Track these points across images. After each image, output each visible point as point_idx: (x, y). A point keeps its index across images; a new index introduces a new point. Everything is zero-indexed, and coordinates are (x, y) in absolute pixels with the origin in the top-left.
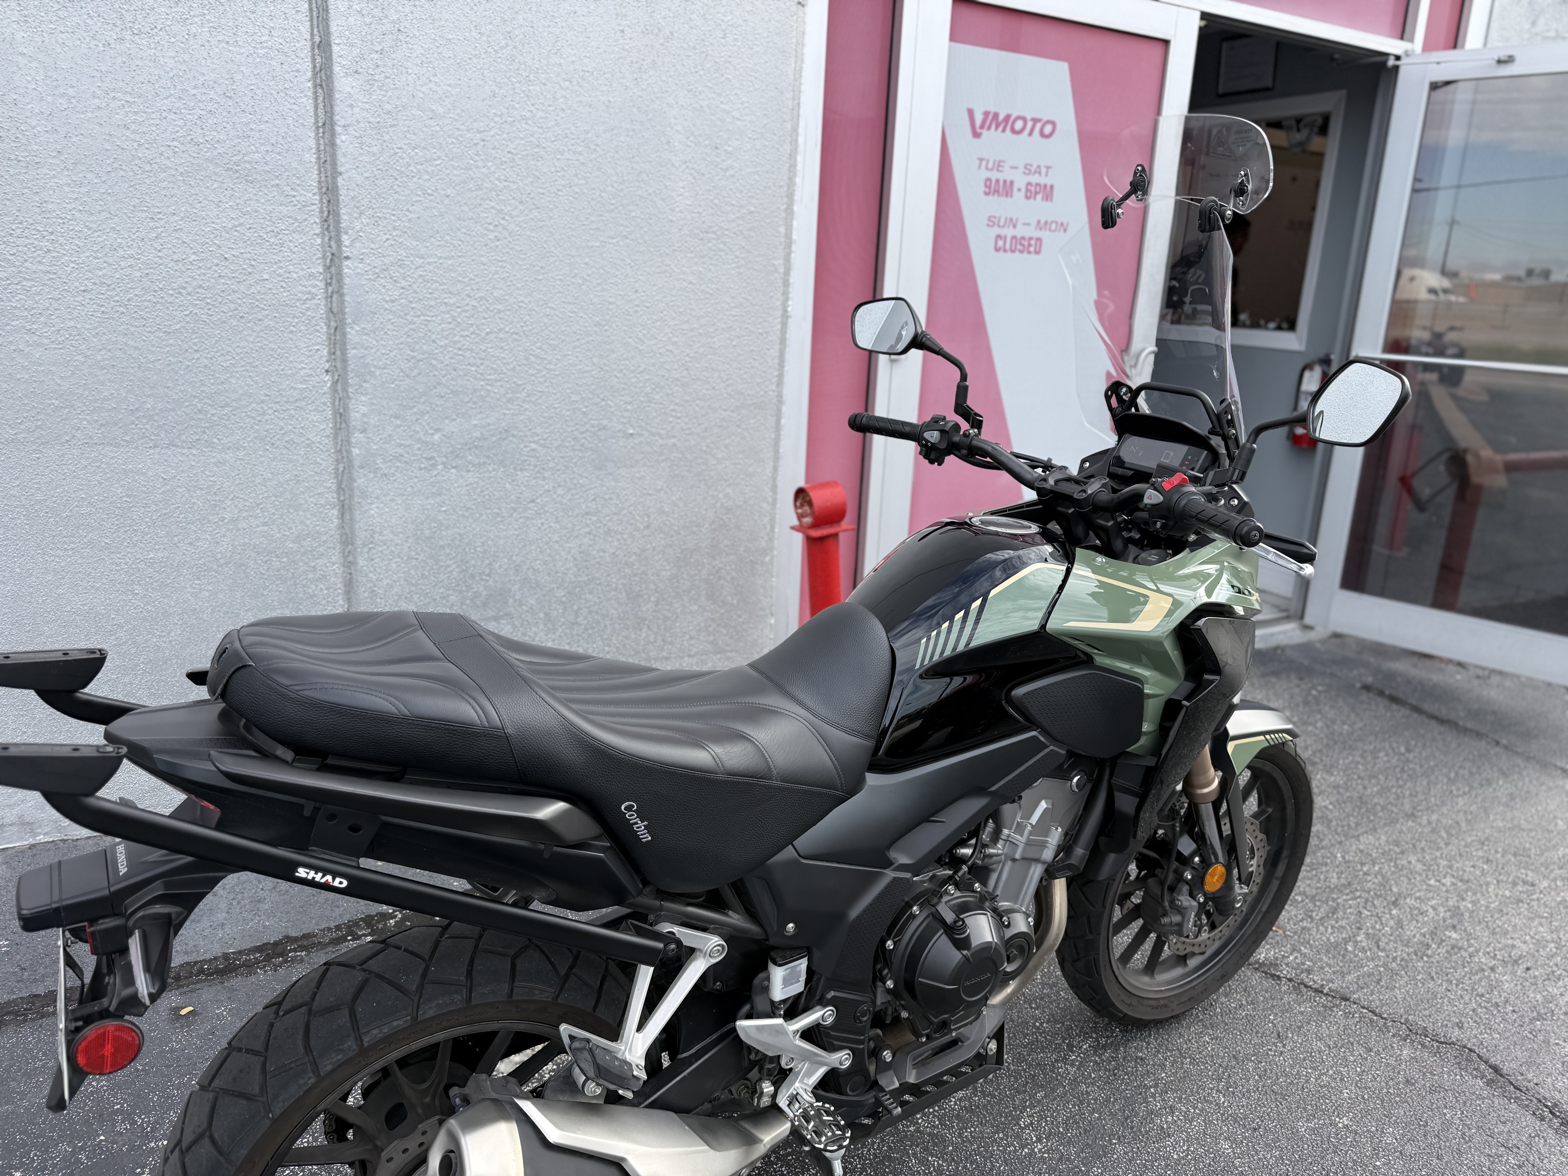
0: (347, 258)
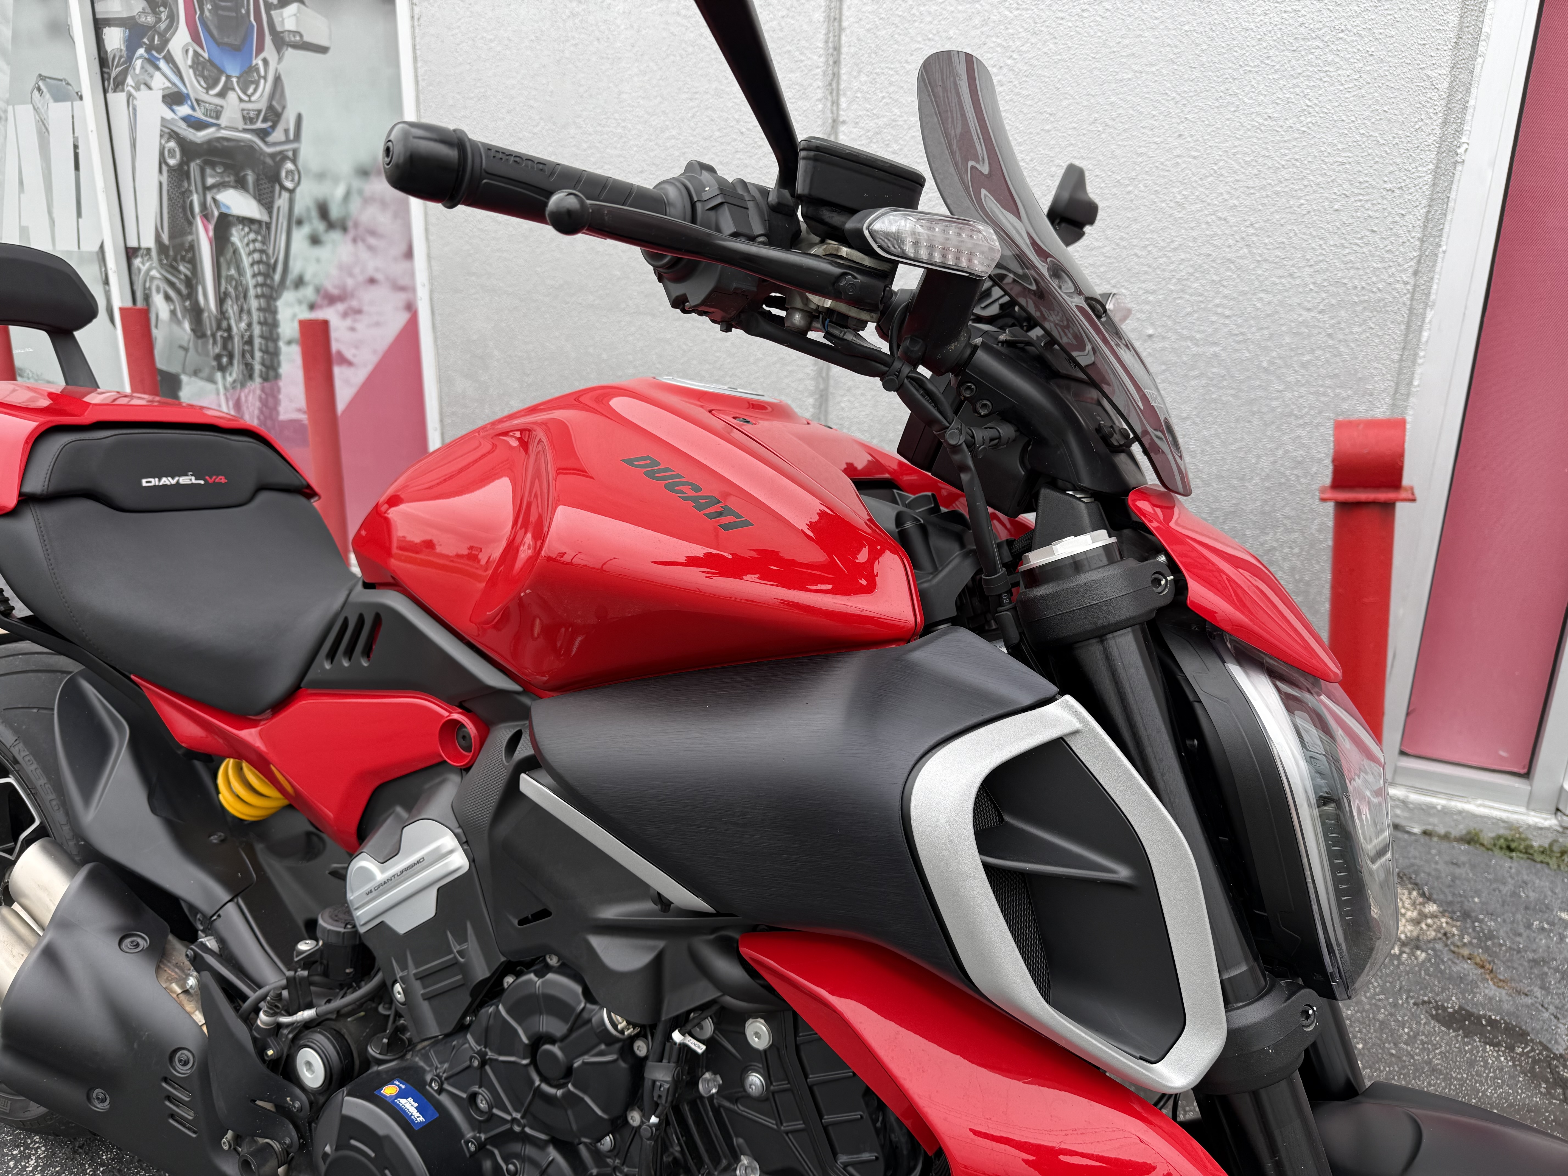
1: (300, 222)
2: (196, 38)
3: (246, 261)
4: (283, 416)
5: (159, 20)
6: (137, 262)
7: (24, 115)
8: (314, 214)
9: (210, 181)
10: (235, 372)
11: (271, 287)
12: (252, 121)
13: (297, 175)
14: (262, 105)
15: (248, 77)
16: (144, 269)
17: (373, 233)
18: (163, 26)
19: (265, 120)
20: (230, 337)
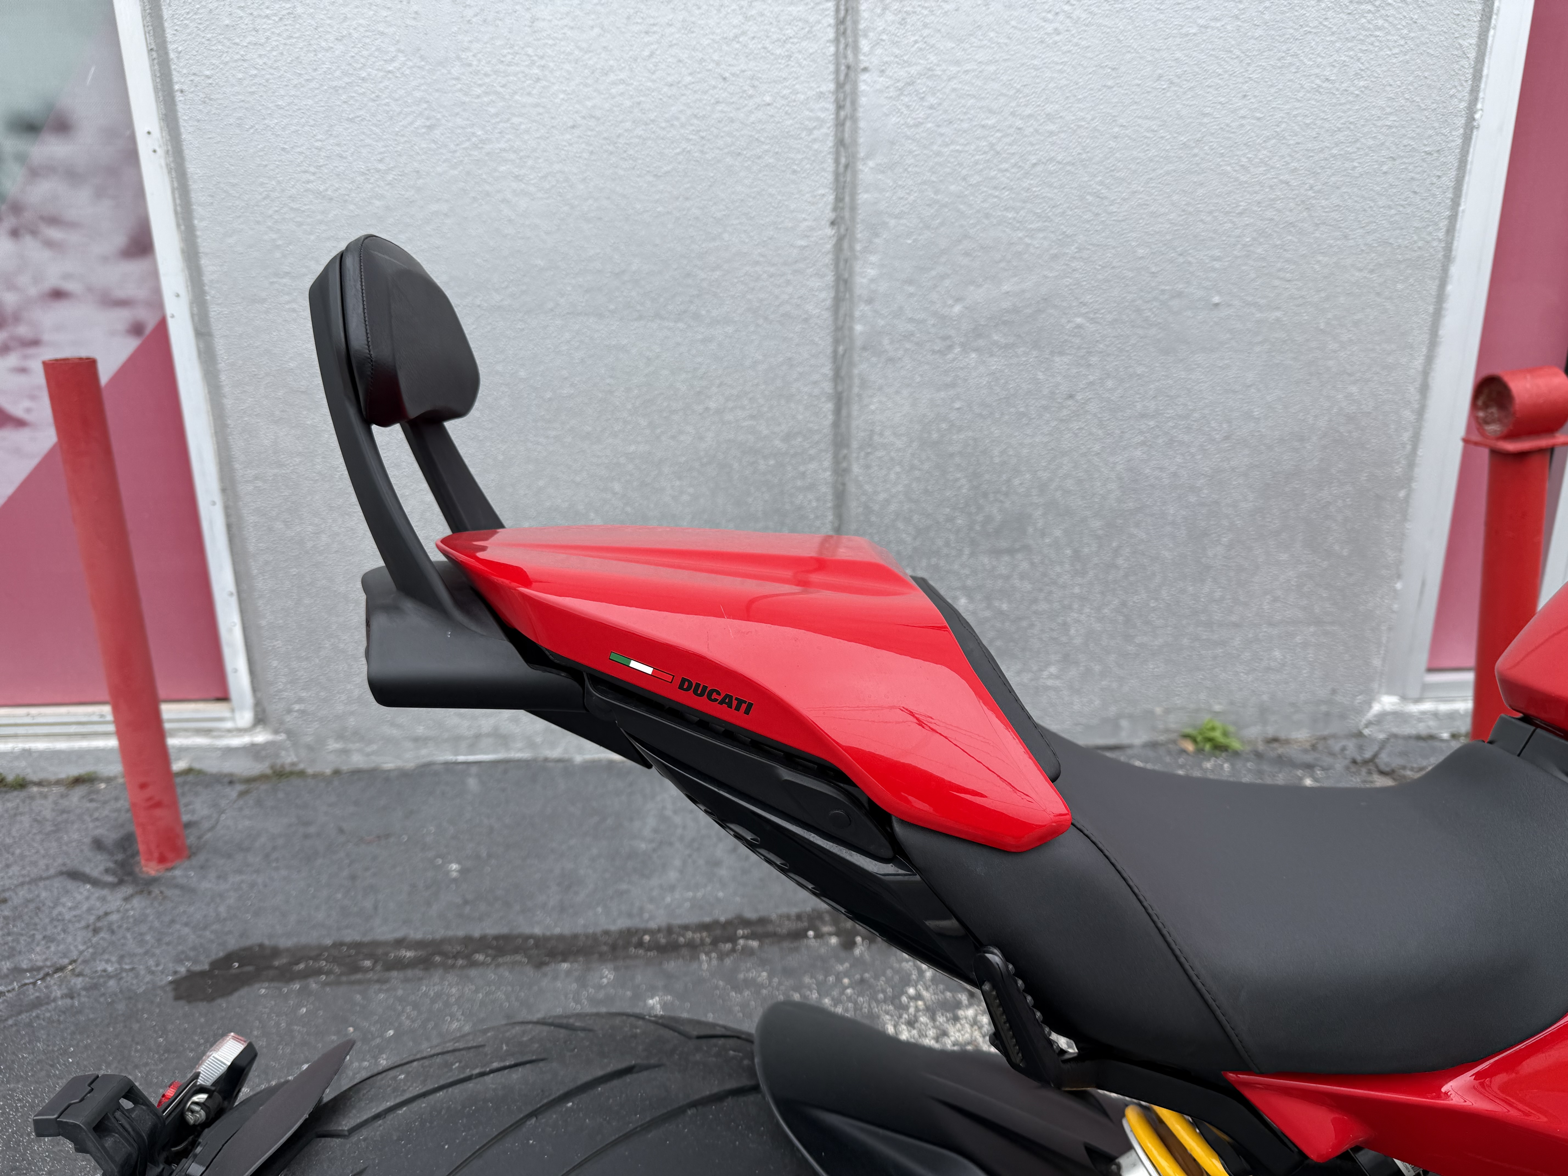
0: (865, 70)
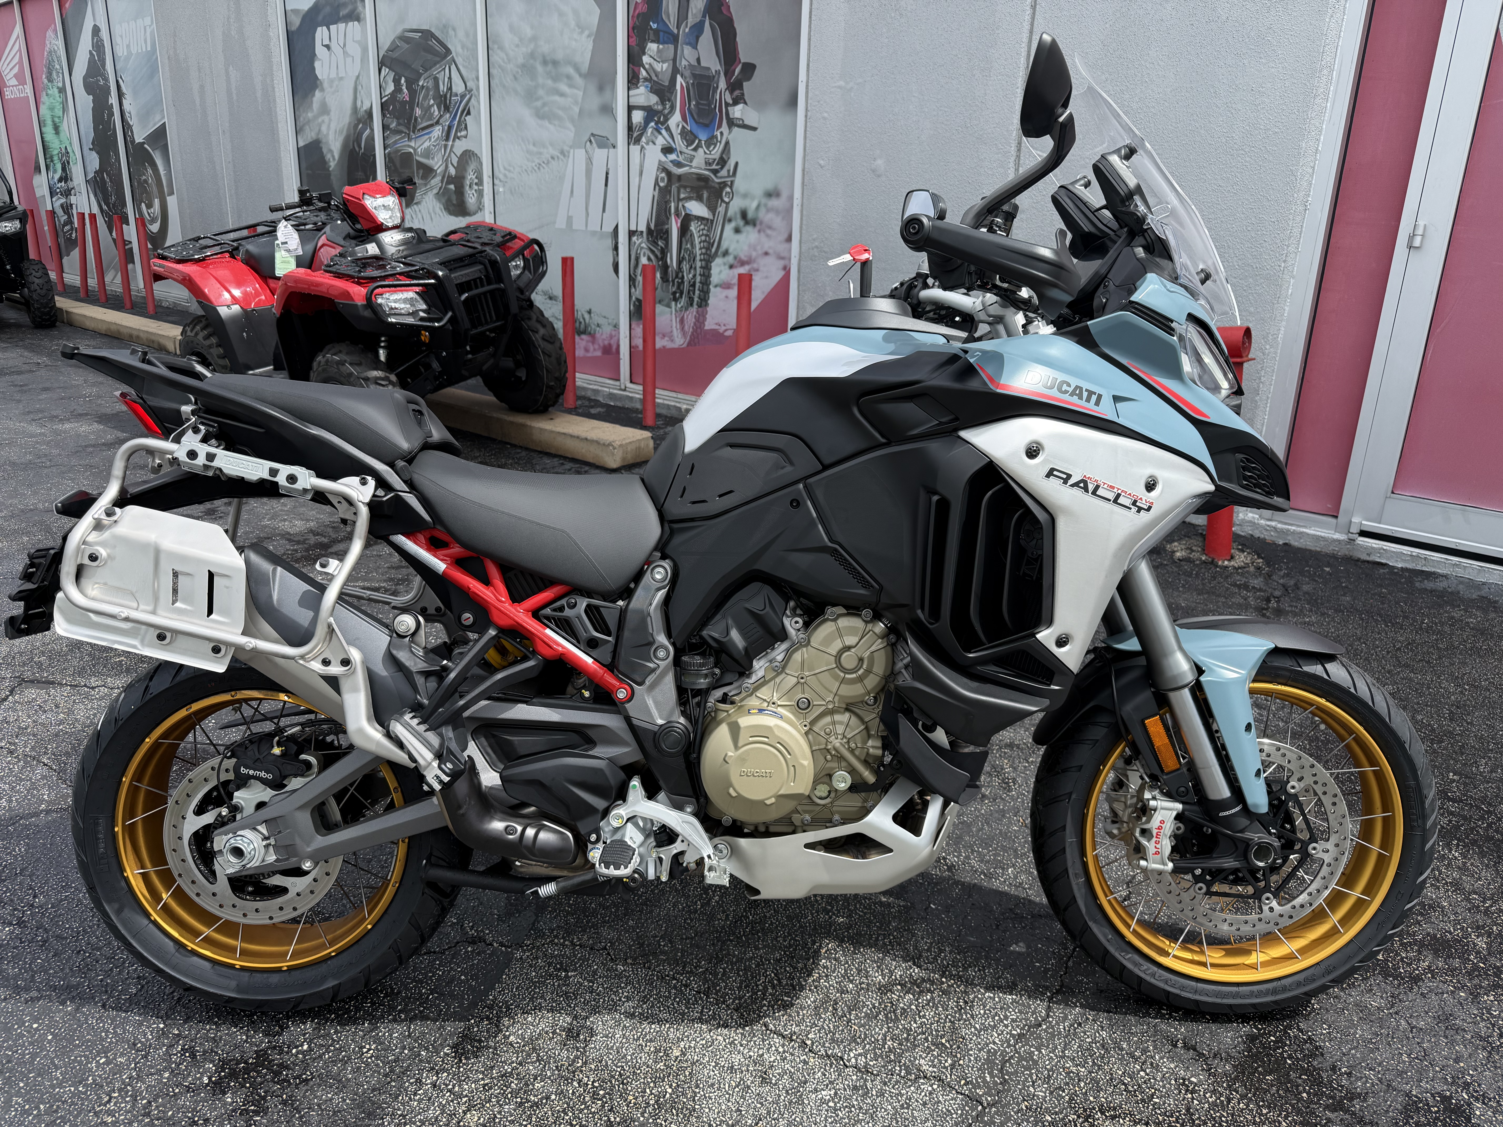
1: (730, 220)
2: (684, 118)
3: (697, 241)
4: (706, 328)
5: (665, 108)
6: (634, 239)
7: (580, 154)
8: (739, 216)
9: (682, 196)
10: (683, 301)
11: (710, 256)
12: (710, 164)
13: (732, 195)
14: (717, 157)
15: (711, 141)
16: (638, 243)
17: (770, 227)
18: (666, 111)
19: (717, 164)
20: (683, 282)
